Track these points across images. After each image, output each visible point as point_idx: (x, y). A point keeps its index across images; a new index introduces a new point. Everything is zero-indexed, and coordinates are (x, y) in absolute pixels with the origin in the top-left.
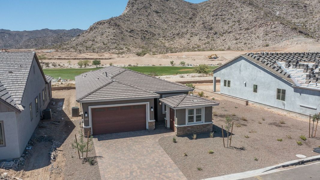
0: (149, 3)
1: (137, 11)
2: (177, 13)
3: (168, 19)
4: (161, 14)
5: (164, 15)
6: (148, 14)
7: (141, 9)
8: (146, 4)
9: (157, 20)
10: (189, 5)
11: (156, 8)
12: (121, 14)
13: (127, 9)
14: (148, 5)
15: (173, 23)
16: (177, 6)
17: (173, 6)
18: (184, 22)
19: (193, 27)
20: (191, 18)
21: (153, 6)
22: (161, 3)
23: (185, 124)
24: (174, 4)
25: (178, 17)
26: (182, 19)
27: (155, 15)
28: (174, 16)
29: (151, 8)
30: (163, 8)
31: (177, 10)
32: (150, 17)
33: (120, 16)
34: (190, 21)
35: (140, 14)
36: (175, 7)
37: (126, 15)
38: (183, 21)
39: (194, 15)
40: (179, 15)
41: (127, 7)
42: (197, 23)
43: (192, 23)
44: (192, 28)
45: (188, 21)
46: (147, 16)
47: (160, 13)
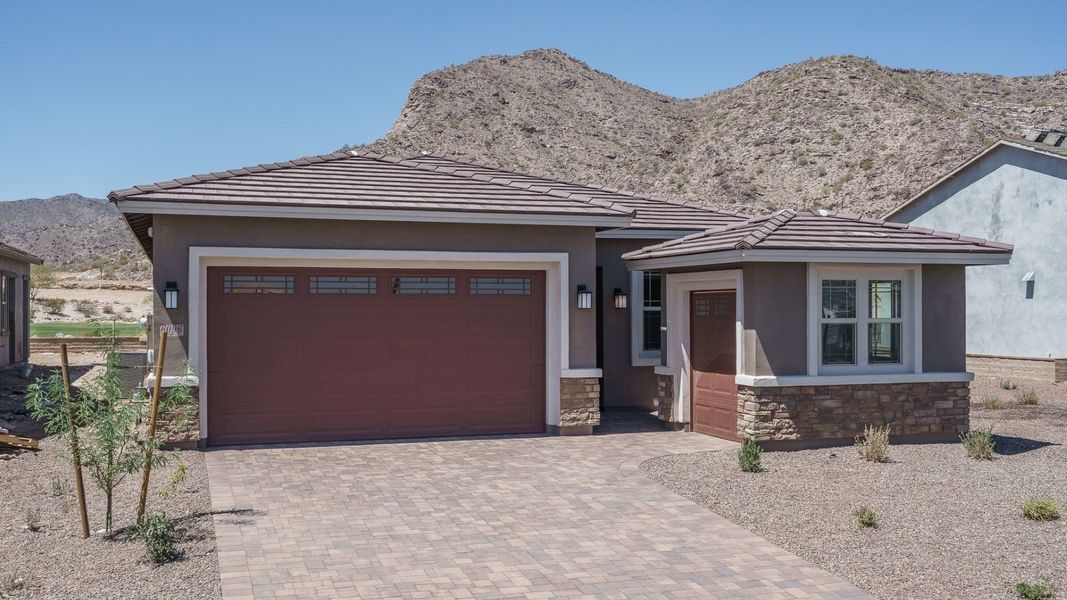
0: (497, 95)
1: (446, 123)
2: (610, 135)
3: (573, 159)
4: (545, 138)
5: (557, 140)
6: (490, 137)
7: (466, 116)
8: (485, 98)
9: (530, 160)
10: (658, 104)
11: (524, 115)
12: (382, 135)
13: (405, 116)
14: (492, 102)
15: (592, 172)
16: (609, 107)
17: (592, 108)
18: (642, 169)
19: (675, 187)
20: (666, 154)
21: (513, 105)
22: (546, 93)
23: (804, 372)
24: (599, 101)
25: (613, 149)
26: (629, 156)
27: (520, 140)
28: (597, 143)
29: (504, 112)
30: (553, 114)
31: (608, 123)
32: (498, 149)
33: (377, 143)
34: (662, 164)
35: (459, 137)
36: (600, 112)
37: (402, 140)
38: (636, 166)
39: (679, 139)
40: (616, 142)
41: (408, 107)
42: (692, 171)
43: (672, 174)
44: (673, 191)
45: (655, 165)
46: (488, 145)
47: (542, 132)
